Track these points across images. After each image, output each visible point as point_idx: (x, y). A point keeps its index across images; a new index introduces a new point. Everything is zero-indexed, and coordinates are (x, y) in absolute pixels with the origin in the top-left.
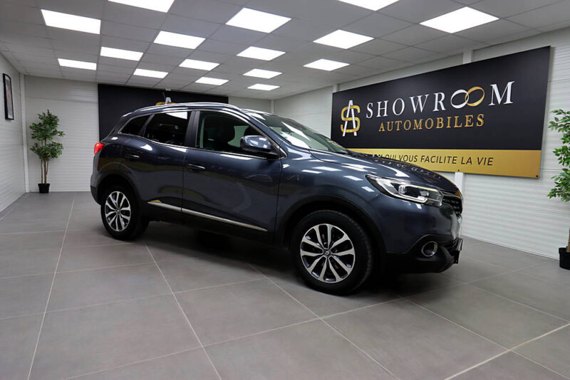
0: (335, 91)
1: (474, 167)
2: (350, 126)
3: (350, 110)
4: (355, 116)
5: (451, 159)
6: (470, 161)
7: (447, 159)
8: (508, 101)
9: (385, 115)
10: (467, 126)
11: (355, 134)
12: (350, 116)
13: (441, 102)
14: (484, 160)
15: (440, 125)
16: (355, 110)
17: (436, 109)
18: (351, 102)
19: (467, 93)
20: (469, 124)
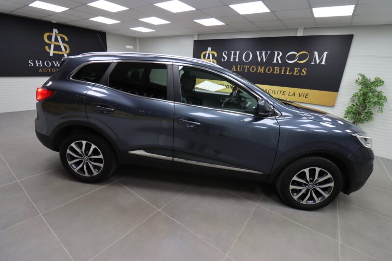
3: (209, 54)
4: (213, 59)
5: (282, 93)
6: (294, 94)
7: (279, 92)
8: (323, 63)
10: (295, 74)
13: (279, 58)
14: (303, 95)
15: (277, 71)
16: (213, 55)
18: (209, 49)
19: (298, 55)
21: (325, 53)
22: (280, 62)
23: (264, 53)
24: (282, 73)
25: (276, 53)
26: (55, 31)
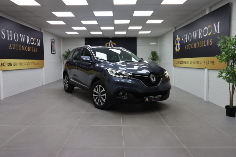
0: (174, 31)
1: (210, 66)
2: (178, 48)
4: (179, 43)
8: (218, 32)
9: (187, 42)
10: (207, 45)
11: (179, 52)
12: (178, 43)
16: (179, 39)
17: (199, 38)
19: (207, 29)
20: (208, 44)
21: (219, 23)
22: (201, 37)
23: (195, 32)
24: (203, 46)
25: (200, 30)
26: (111, 41)
